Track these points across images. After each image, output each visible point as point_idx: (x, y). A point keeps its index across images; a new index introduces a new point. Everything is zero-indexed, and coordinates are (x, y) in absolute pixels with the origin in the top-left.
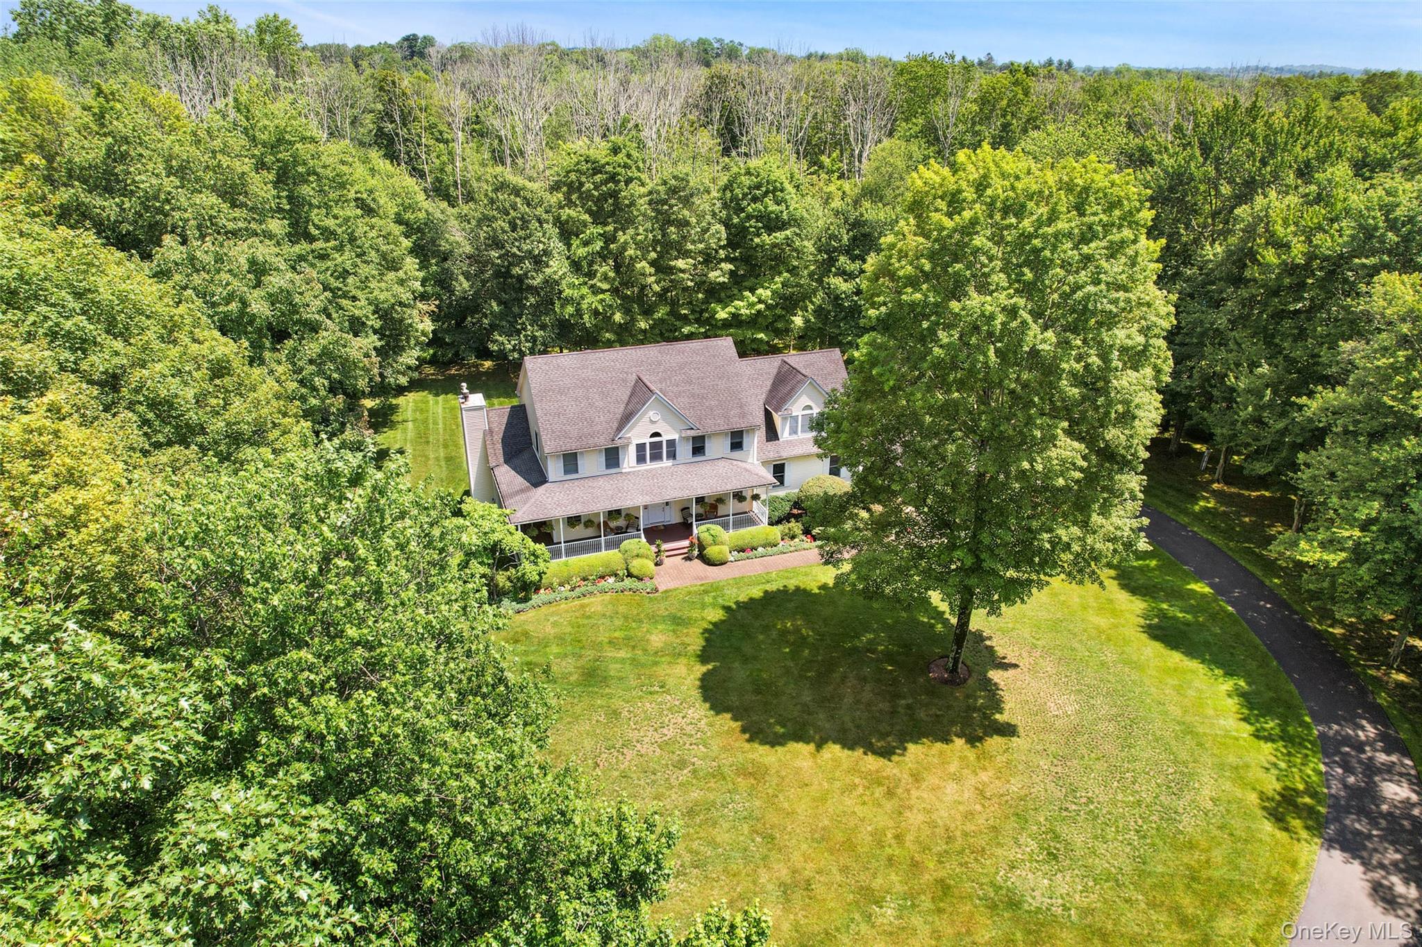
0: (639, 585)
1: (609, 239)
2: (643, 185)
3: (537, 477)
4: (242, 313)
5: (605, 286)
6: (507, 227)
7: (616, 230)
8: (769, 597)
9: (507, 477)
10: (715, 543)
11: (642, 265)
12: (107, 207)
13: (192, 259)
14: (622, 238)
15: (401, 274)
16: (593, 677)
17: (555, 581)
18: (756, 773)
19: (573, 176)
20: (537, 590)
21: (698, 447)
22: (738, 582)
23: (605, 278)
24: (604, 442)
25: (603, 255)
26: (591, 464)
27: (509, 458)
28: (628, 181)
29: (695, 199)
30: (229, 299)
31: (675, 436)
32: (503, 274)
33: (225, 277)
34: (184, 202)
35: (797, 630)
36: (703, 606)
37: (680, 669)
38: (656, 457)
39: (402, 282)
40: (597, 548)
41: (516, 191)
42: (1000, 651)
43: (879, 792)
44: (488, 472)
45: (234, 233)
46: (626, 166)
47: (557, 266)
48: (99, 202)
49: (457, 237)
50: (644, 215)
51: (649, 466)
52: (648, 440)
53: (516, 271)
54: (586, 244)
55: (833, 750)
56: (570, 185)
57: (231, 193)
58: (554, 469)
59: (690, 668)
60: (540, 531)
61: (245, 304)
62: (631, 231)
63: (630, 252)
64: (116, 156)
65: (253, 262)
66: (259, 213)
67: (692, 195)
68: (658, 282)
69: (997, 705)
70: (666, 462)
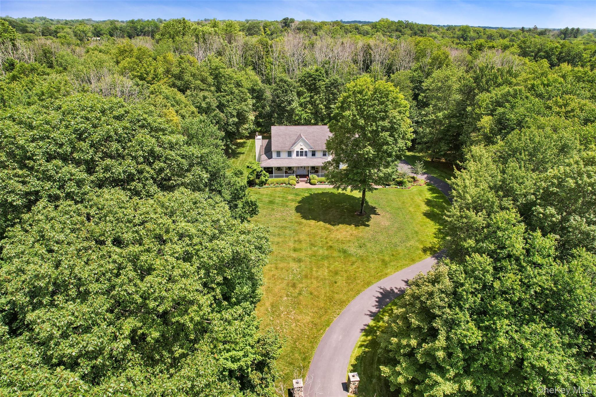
0: (290, 186)
1: (312, 97)
2: (325, 81)
3: (270, 157)
4: (200, 106)
5: (309, 111)
6: (281, 92)
7: (314, 95)
8: (323, 193)
9: (264, 157)
10: (313, 179)
11: (321, 106)
12: (178, 83)
13: (192, 94)
14: (315, 97)
15: (246, 103)
16: (271, 202)
17: (270, 183)
18: (300, 224)
19: (303, 78)
20: (265, 184)
21: (314, 154)
22: (316, 189)
23: (310, 109)
24: (287, 149)
25: (310, 102)
26: (284, 155)
27: (266, 153)
28: (319, 80)
29: (339, 87)
30: (198, 102)
31: (307, 150)
32: (279, 106)
33: (198, 98)
34: (193, 83)
35: (326, 200)
36: (305, 193)
37: (293, 203)
38: (302, 155)
39: (246, 105)
40: (282, 177)
41: (285, 82)
42: (377, 211)
43: (327, 231)
44: (260, 155)
45: (203, 90)
46: (319, 76)
47: (295, 104)
48: (177, 82)
49: (268, 94)
50: (323, 91)
51: (299, 157)
52: (299, 150)
53: (283, 105)
54: (305, 98)
55: (321, 223)
56: (302, 81)
57: (203, 80)
58: (274, 155)
59: (295, 204)
60: (269, 170)
61: (201, 104)
62: (318, 95)
63: (317, 102)
64: (182, 72)
65: (204, 96)
66: (209, 85)
67: (338, 85)
68: (325, 111)
69: (368, 220)
70: (304, 157)
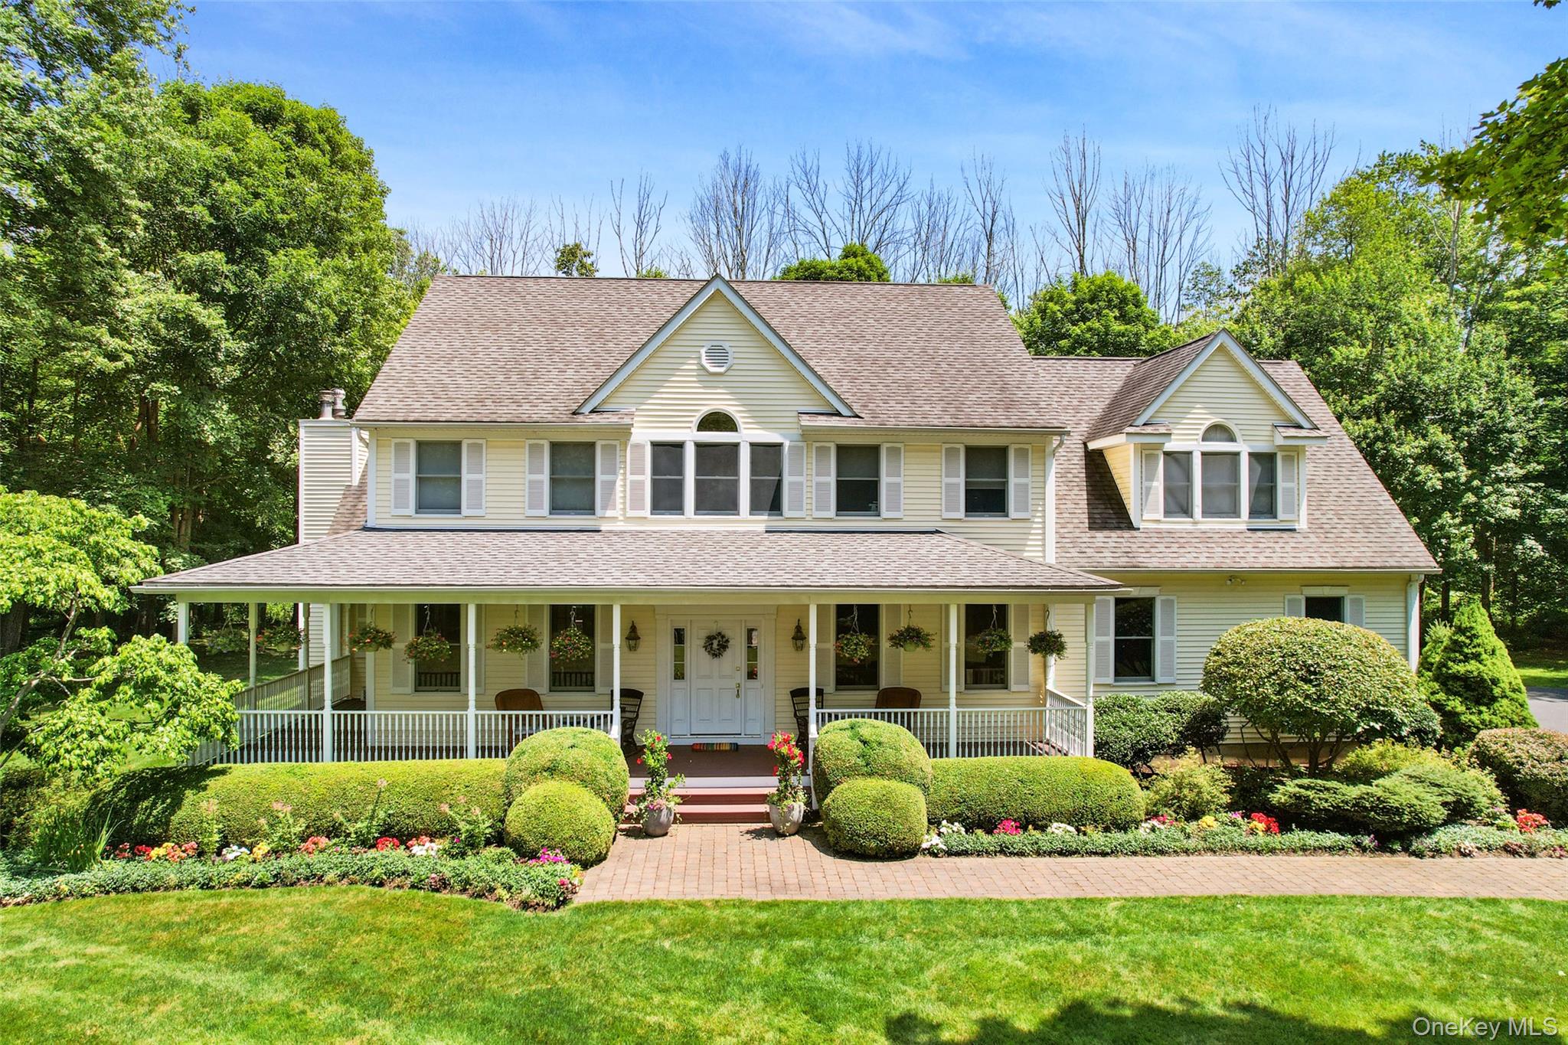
21: (858, 484)
26: (504, 488)
31: (780, 435)
51: (692, 524)
52: (690, 435)
70: (747, 522)
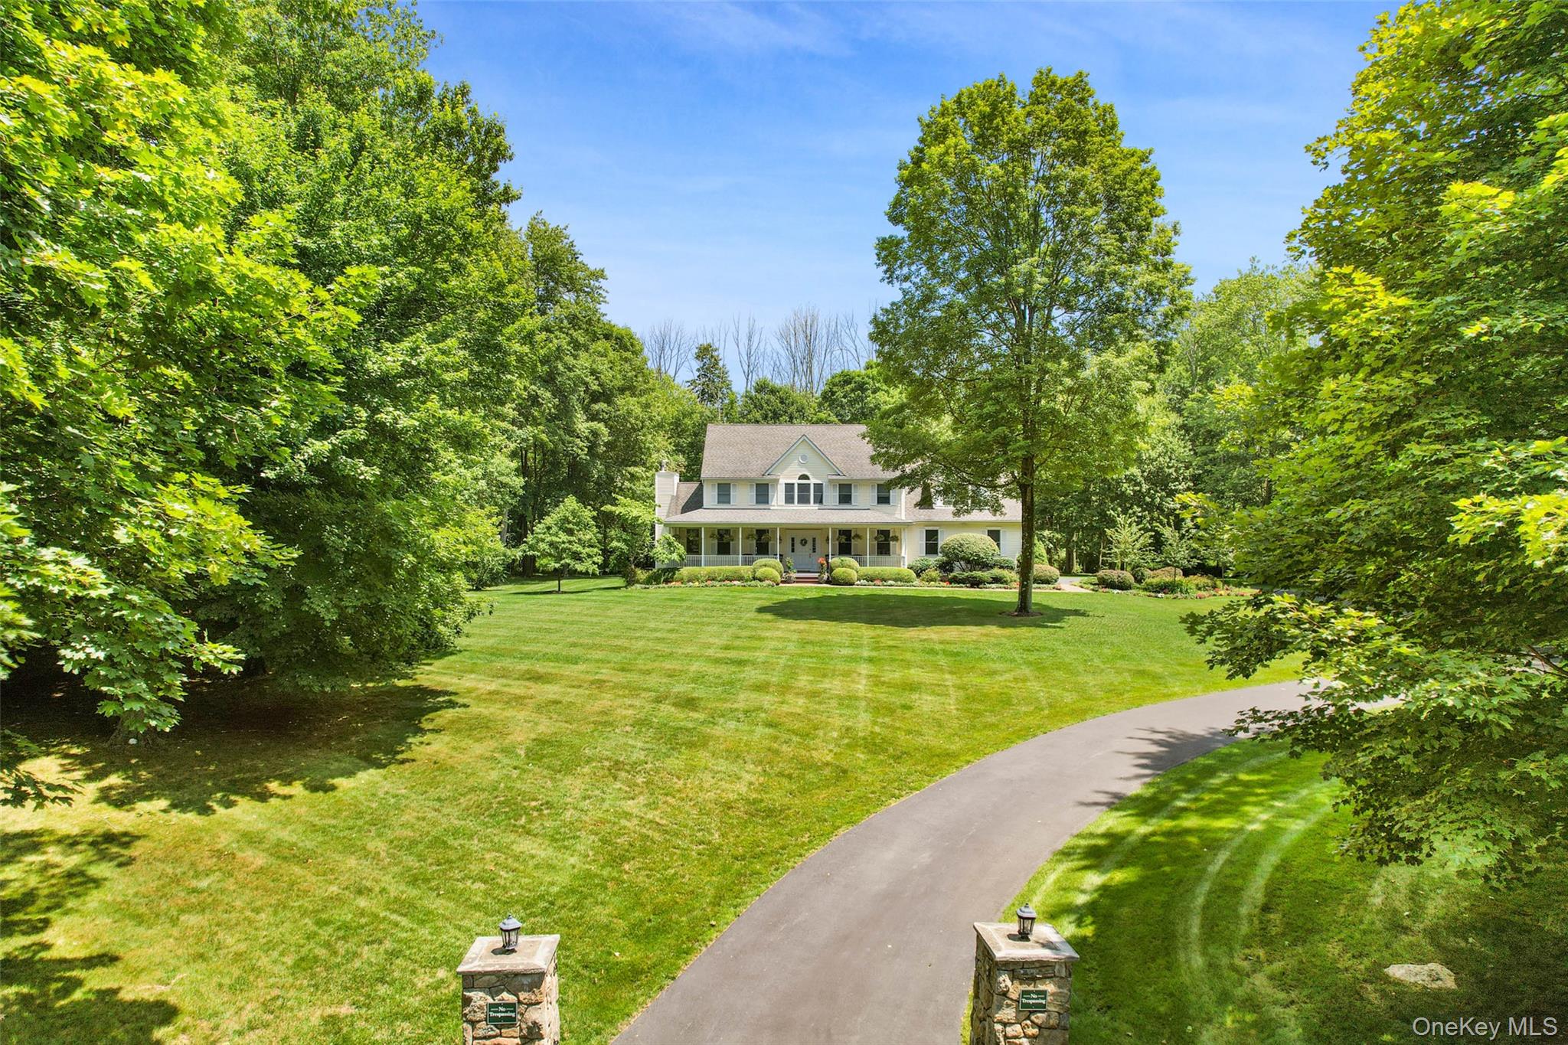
10: (843, 565)
17: (686, 577)
20: (668, 582)
21: (845, 498)
24: (755, 476)
26: (744, 496)
31: (823, 481)
40: (734, 563)
51: (796, 505)
52: (796, 481)
58: (710, 498)
70: (813, 506)
